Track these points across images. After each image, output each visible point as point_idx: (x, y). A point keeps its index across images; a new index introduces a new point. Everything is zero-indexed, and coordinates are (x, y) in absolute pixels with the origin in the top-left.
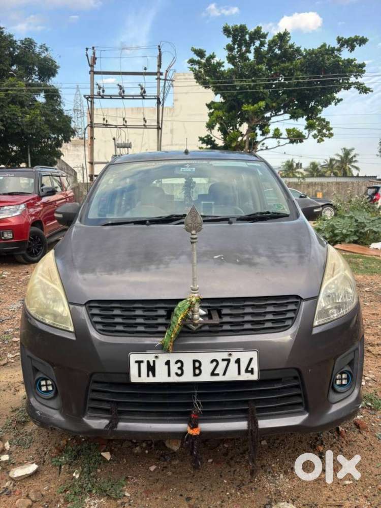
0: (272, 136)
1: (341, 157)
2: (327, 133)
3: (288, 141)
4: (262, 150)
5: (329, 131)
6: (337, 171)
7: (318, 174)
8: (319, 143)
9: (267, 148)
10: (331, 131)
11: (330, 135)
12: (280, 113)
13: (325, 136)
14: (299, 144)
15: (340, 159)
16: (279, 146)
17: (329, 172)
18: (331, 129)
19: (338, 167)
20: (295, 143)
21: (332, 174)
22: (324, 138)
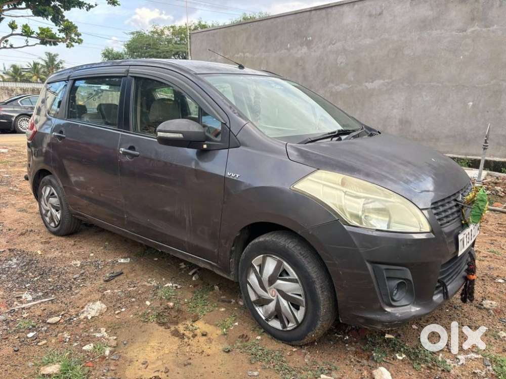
0: (20, 33)
1: (46, 63)
2: (76, 38)
3: (38, 41)
4: (5, 47)
5: (78, 36)
6: (43, 77)
7: (22, 79)
8: (68, 48)
9: (11, 47)
10: (80, 37)
11: (80, 41)
12: (20, 6)
13: (74, 41)
14: (53, 46)
15: (45, 64)
16: (27, 45)
17: (35, 78)
18: (80, 35)
19: (44, 72)
20: (48, 45)
21: (39, 80)
22: (73, 43)
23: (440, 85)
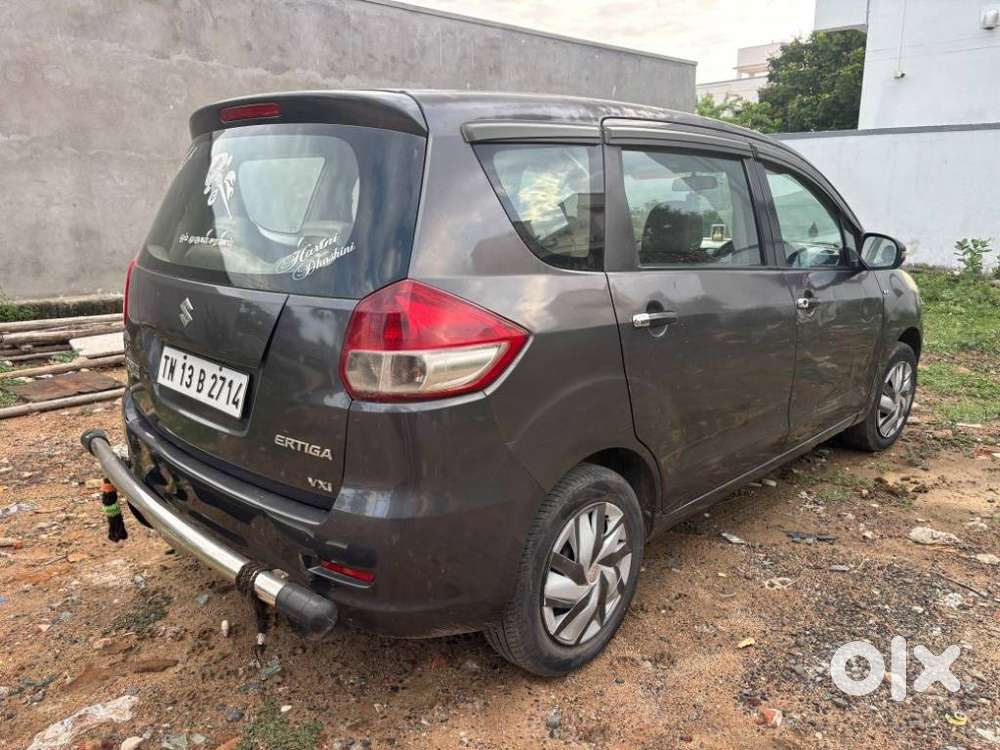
23: (144, 157)
